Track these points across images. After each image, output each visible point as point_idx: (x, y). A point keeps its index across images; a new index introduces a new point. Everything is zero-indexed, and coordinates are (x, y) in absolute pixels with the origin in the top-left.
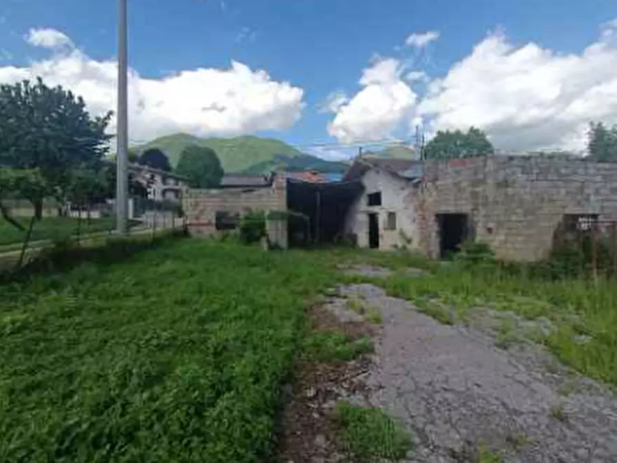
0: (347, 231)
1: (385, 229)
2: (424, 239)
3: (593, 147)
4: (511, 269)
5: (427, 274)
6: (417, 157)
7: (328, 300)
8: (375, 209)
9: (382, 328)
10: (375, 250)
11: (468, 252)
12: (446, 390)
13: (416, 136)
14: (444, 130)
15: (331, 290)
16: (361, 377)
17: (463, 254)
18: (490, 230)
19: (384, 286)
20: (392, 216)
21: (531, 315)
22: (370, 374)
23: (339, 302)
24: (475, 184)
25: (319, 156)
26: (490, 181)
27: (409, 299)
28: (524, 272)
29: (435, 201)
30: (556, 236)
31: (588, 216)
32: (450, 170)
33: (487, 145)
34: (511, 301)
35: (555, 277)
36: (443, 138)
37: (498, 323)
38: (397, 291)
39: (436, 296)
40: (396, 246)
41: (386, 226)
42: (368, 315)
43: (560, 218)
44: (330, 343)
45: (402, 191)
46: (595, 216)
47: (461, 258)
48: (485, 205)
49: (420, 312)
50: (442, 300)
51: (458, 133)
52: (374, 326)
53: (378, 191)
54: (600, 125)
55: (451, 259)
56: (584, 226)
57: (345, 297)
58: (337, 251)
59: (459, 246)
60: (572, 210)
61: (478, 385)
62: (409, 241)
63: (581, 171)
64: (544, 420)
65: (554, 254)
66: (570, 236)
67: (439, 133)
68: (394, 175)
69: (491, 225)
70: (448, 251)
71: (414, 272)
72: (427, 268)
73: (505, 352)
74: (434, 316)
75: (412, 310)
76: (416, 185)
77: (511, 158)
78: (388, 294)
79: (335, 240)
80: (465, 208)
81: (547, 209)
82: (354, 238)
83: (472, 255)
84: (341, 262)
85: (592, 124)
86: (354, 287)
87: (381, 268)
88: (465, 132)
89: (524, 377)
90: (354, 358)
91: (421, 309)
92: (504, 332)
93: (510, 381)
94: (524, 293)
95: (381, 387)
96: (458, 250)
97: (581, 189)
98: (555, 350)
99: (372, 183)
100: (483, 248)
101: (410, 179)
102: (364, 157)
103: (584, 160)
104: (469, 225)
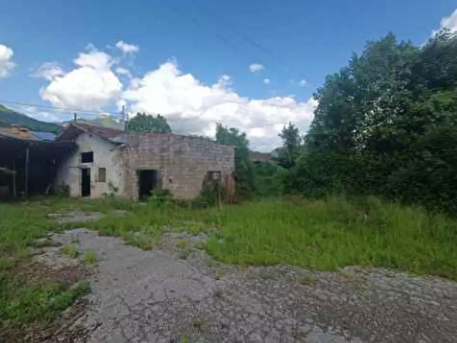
0: (60, 183)
1: (96, 181)
2: (127, 188)
3: (218, 136)
4: (183, 204)
5: (131, 214)
6: (123, 129)
7: (38, 251)
8: (87, 165)
9: (97, 266)
10: (86, 198)
11: (158, 195)
12: (152, 304)
13: (122, 113)
14: (142, 113)
15: (42, 240)
16: (78, 322)
17: (155, 197)
18: (171, 181)
19: (96, 228)
20: (102, 171)
21: (195, 233)
22: (87, 316)
23: (51, 251)
24: (163, 150)
25: (30, 116)
26: (171, 149)
27: (119, 235)
28: (190, 206)
29: (136, 161)
30: (204, 183)
31: (217, 172)
32: (147, 140)
33: (168, 127)
34: (184, 225)
35: (205, 207)
36: (141, 117)
37: (179, 242)
38: (108, 230)
39: (138, 229)
40: (105, 194)
41: (98, 179)
42: (82, 258)
43: (206, 174)
44: (42, 299)
45: (112, 152)
46: (219, 172)
47: (153, 200)
48: (169, 164)
49: (127, 244)
50: (143, 231)
51: (150, 117)
52: (89, 266)
53: (91, 151)
54: (221, 125)
55: (147, 201)
56: (216, 178)
57: (58, 245)
58: (48, 202)
59: (152, 192)
60: (211, 168)
61: (173, 291)
62: (116, 190)
63: (214, 148)
64: (211, 300)
65: (203, 194)
66: (210, 183)
67: (139, 114)
68: (105, 139)
69: (171, 177)
70: (144, 196)
71: (121, 213)
72: (131, 209)
73: (185, 261)
74: (138, 246)
75: (120, 244)
76: (122, 149)
77: (183, 137)
78: (100, 235)
79: (47, 192)
80: (156, 166)
81: (200, 168)
82: (67, 190)
83: (160, 198)
84: (53, 212)
85: (217, 124)
86: (68, 232)
87: (92, 213)
88: (155, 116)
89: (197, 276)
90: (70, 305)
91: (128, 242)
92: (183, 247)
93: (191, 280)
94: (190, 219)
95: (99, 325)
96: (151, 195)
97: (215, 158)
98: (209, 252)
99: (86, 144)
100: (167, 192)
101: (118, 144)
102: (78, 122)
103: (215, 142)
104: (158, 177)
